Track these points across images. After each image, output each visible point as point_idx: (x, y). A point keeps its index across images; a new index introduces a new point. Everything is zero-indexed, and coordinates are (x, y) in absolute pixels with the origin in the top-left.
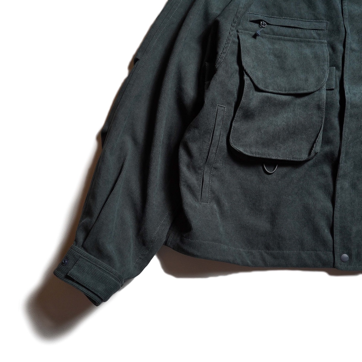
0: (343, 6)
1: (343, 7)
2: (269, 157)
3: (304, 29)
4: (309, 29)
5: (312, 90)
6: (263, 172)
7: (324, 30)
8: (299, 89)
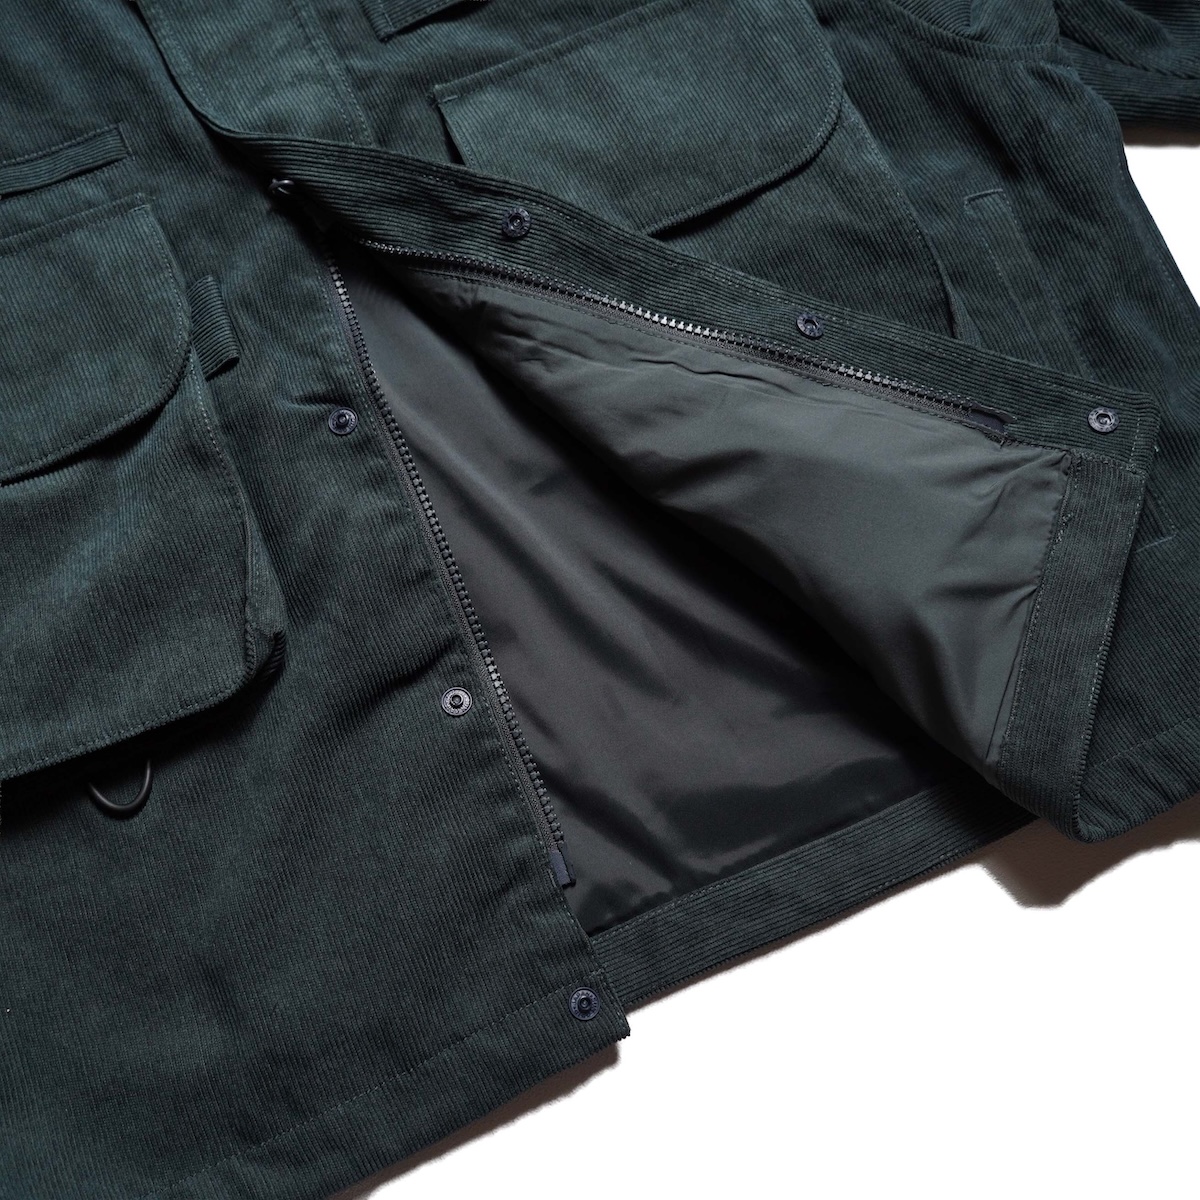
0: (158, 41)
1: (160, 46)
2: (79, 750)
3: (38, 188)
4: (59, 181)
5: (149, 405)
6: (99, 817)
7: (117, 160)
8: (99, 421)
